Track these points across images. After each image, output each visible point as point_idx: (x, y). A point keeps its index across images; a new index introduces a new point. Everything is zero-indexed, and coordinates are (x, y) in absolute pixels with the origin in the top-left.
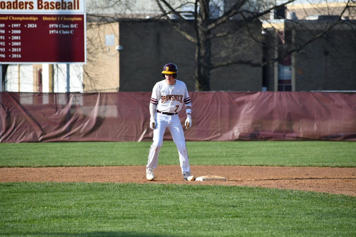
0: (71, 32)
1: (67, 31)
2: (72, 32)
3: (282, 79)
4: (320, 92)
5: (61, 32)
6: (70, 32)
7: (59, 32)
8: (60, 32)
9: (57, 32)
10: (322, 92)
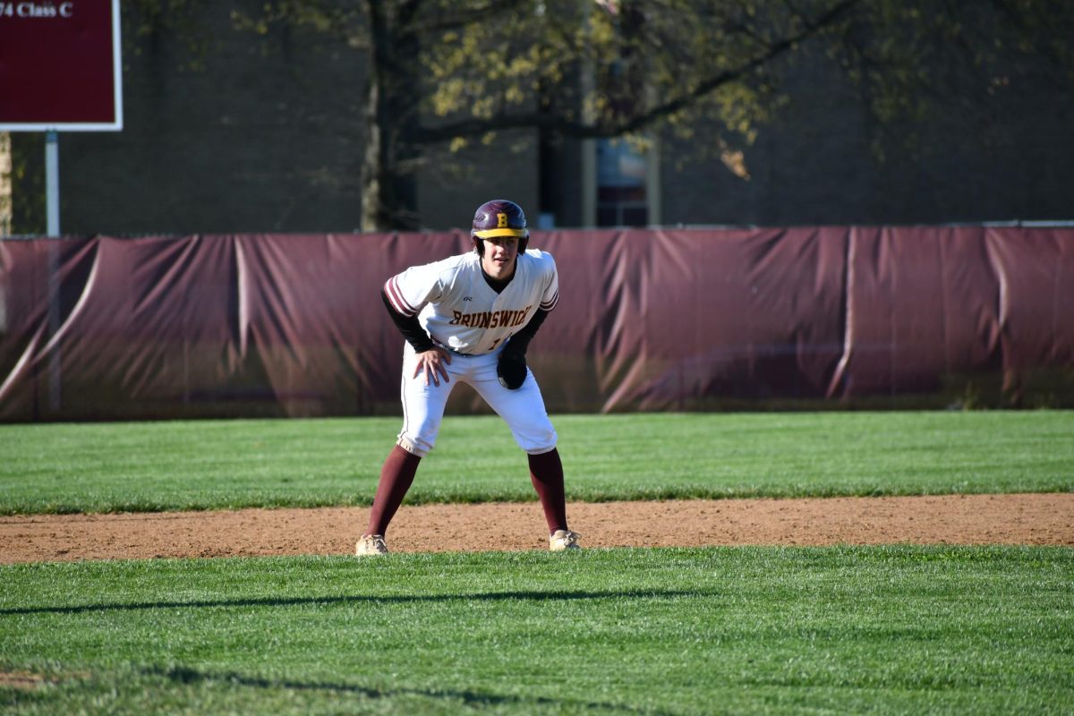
0: (62, 10)
1: (48, 6)
2: (67, 9)
3: (611, 182)
4: (1019, 228)
5: (25, 10)
6: (58, 10)
7: (15, 9)
8: (20, 9)
9: (9, 11)
10: (1029, 229)
